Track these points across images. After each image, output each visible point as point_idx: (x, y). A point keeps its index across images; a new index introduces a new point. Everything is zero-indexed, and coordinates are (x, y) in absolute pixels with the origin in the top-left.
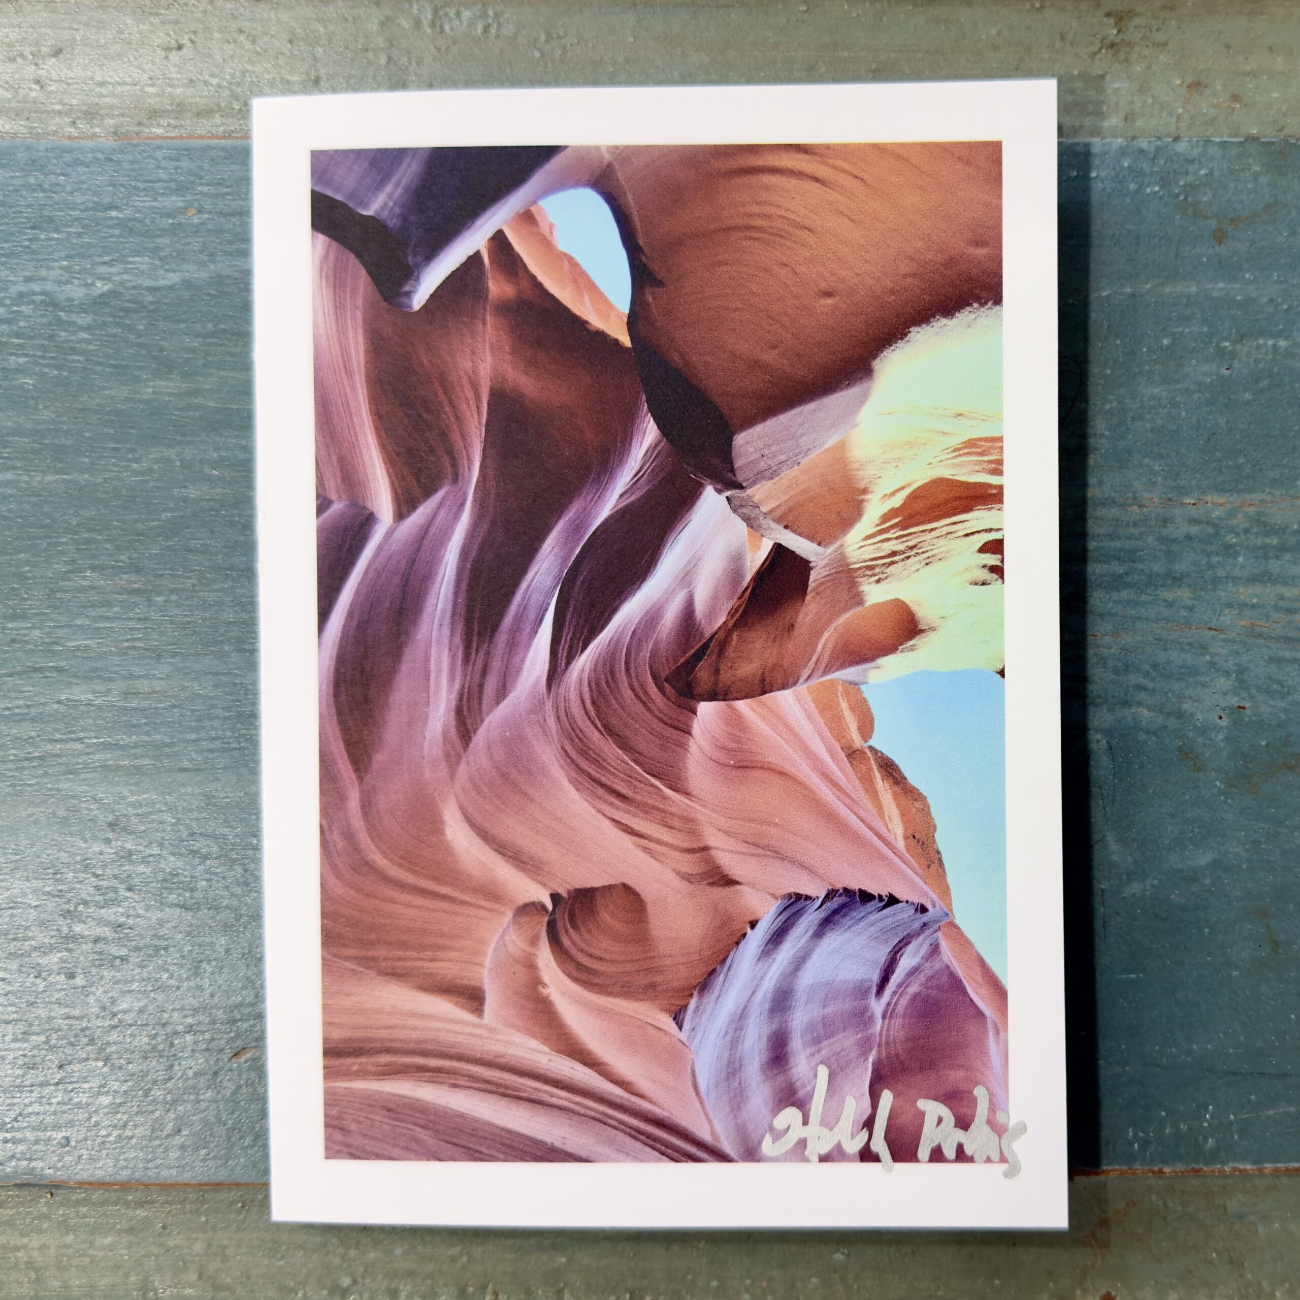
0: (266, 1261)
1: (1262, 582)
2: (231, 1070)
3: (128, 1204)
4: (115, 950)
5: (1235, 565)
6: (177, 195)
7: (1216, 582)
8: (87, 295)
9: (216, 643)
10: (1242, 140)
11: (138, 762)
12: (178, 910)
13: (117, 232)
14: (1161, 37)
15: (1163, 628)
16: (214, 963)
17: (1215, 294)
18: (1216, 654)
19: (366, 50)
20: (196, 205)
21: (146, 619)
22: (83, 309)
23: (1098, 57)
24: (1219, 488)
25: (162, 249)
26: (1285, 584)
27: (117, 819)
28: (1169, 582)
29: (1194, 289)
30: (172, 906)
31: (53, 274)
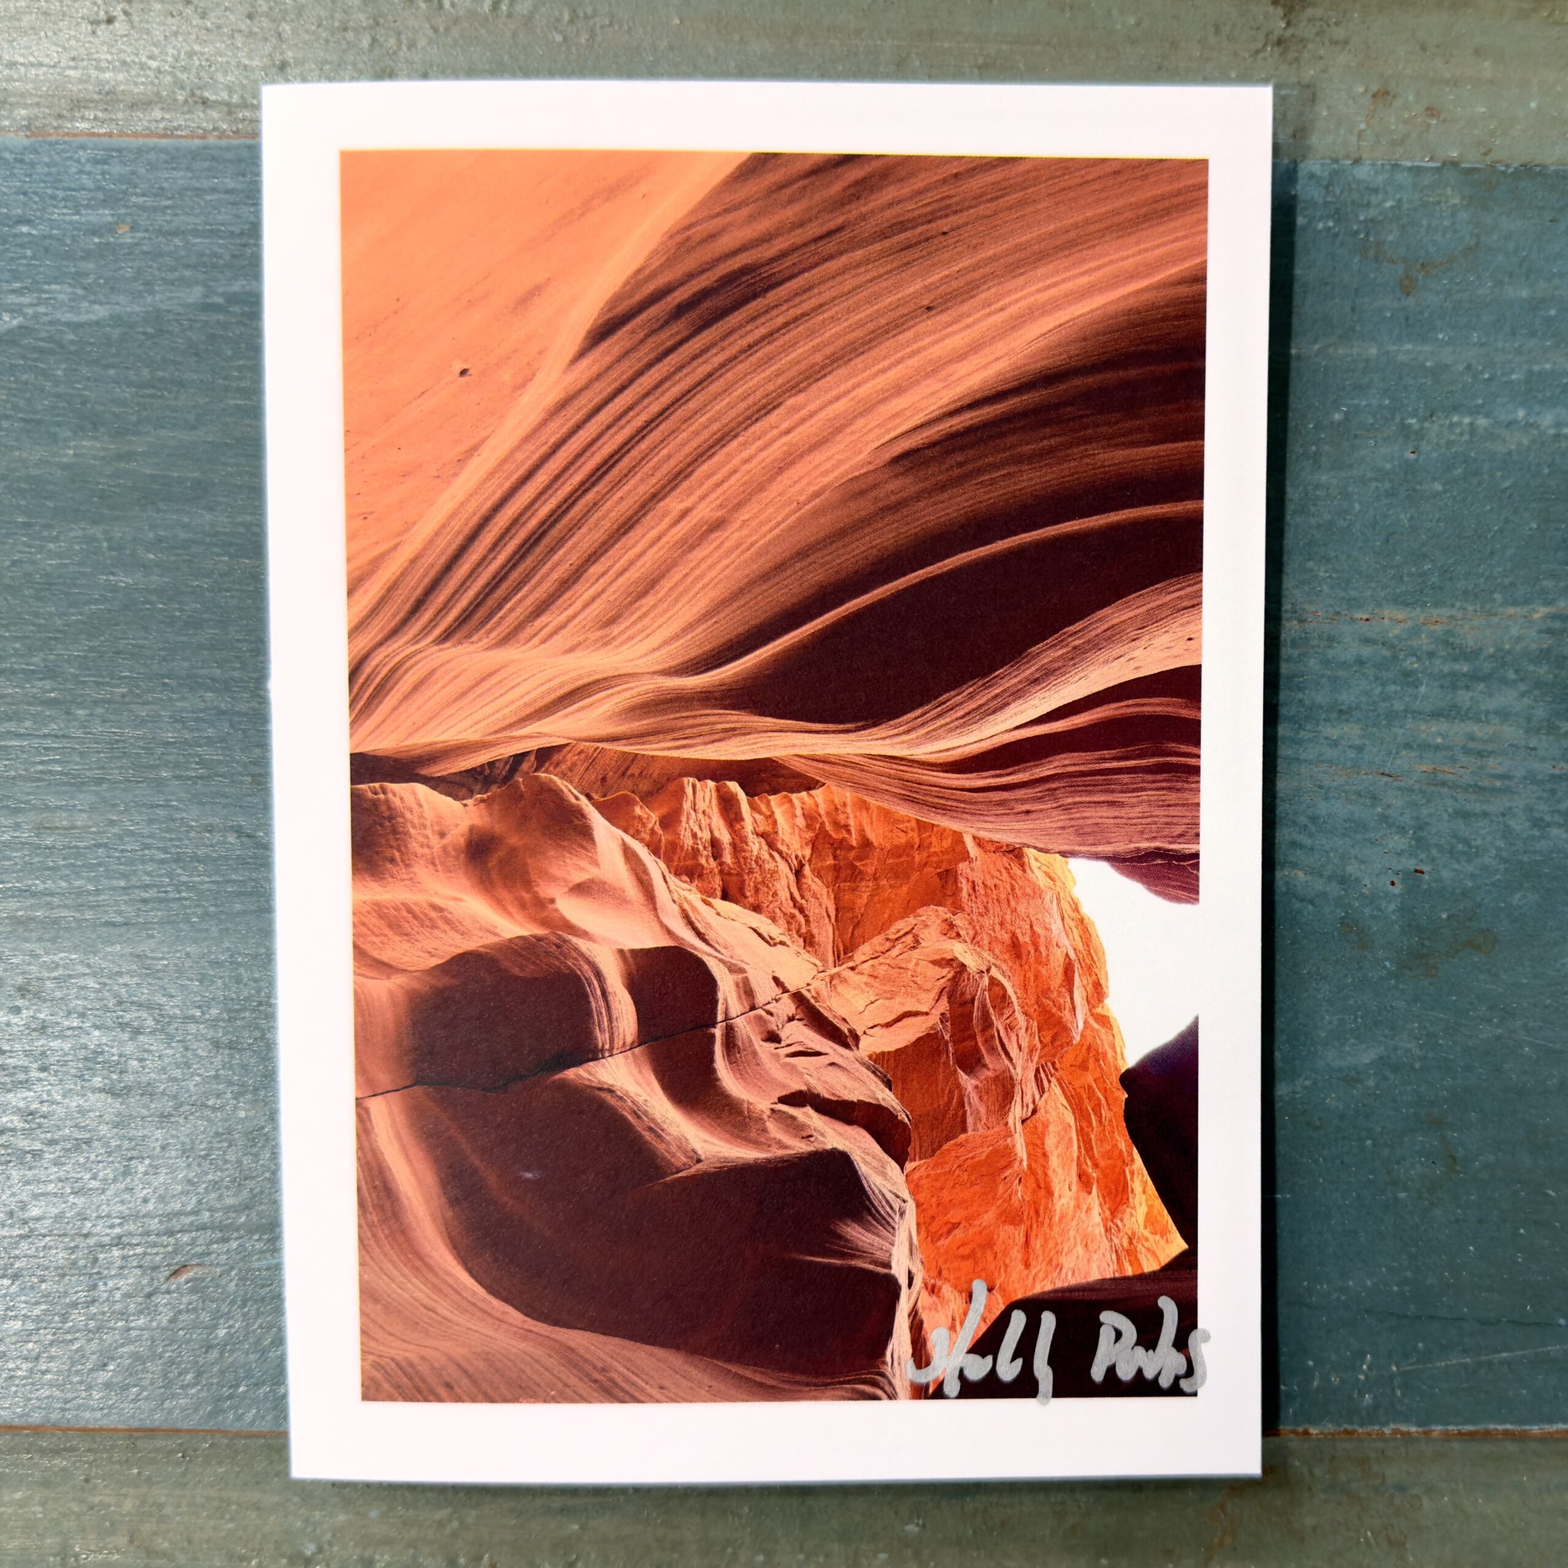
0: (212, 1523)
1: (1447, 717)
2: (168, 1292)
3: (43, 1452)
4: (24, 1144)
5: (1416, 697)
6: (105, 207)
7: (1391, 715)
9: (153, 767)
10: (1438, 164)
11: (56, 913)
12: (103, 1096)
13: (29, 253)
14: (1339, 33)
15: (1325, 773)
16: (147, 1162)
17: (1401, 358)
18: (1389, 806)
19: (345, 29)
20: (129, 220)
21: (64, 736)
23: (1262, 55)
24: (1398, 601)
25: (87, 275)
26: (1478, 720)
27: (28, 983)
28: (1334, 715)
29: (1373, 351)
30: (94, 1090)
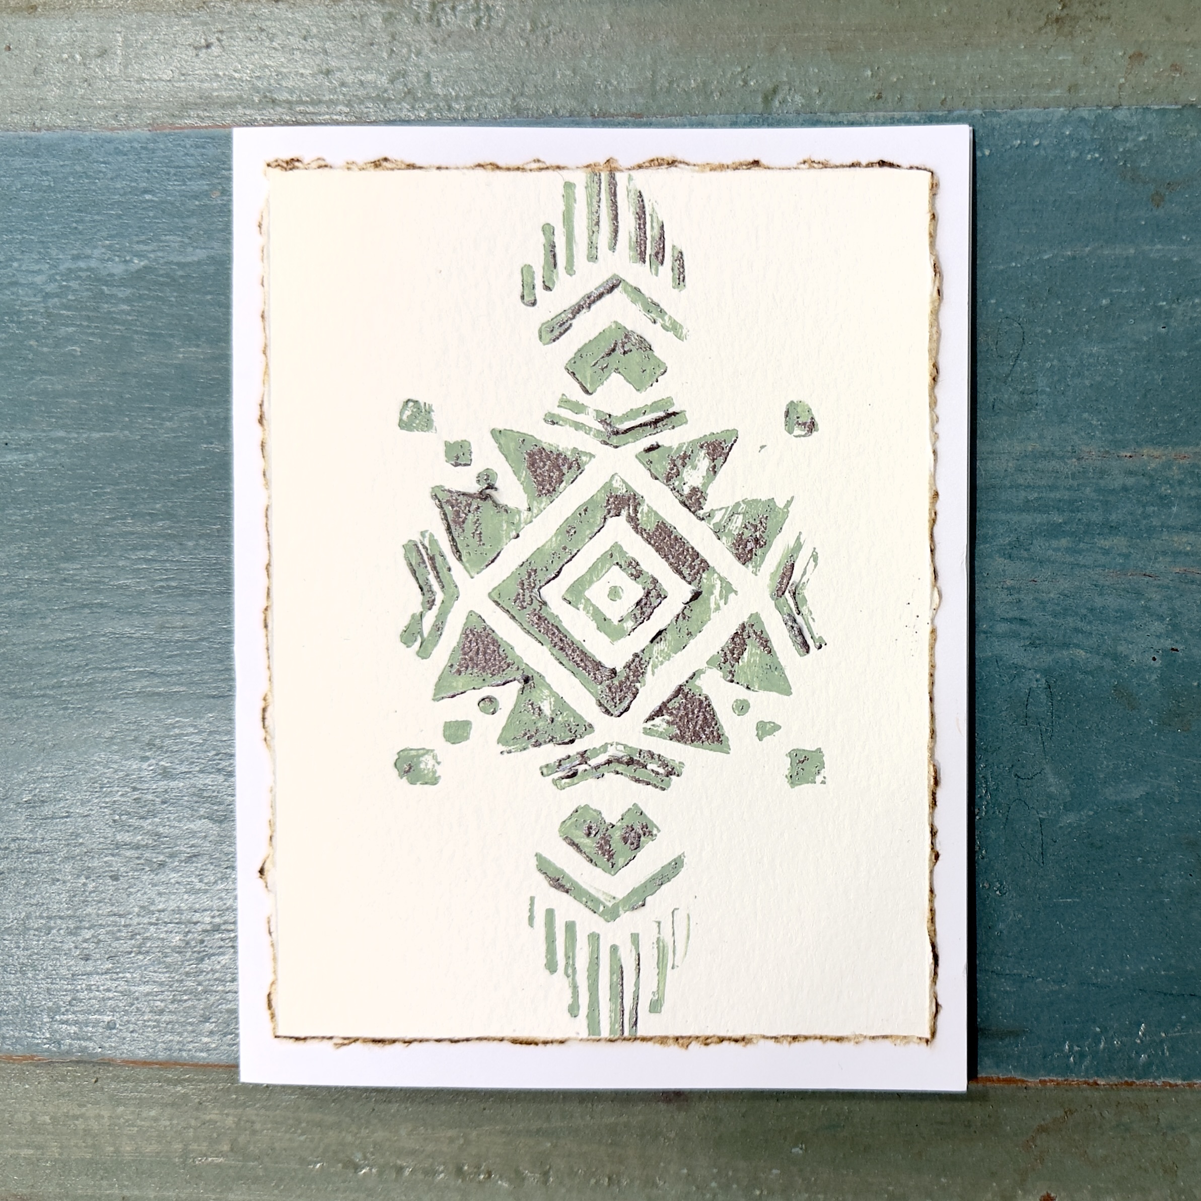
1: (1194, 530)
3: (169, 1081)
4: (152, 856)
5: (1169, 515)
6: (204, 179)
7: (1151, 530)
8: (127, 271)
10: (1180, 107)
11: (172, 689)
12: (206, 822)
13: (151, 214)
14: (1103, 11)
15: (1100, 574)
17: (1153, 255)
18: (1150, 600)
20: (220, 188)
21: (179, 561)
22: (123, 283)
23: (1044, 31)
24: (1154, 442)
25: (191, 228)
28: (1106, 531)
29: (1132, 251)
31: (97, 253)
